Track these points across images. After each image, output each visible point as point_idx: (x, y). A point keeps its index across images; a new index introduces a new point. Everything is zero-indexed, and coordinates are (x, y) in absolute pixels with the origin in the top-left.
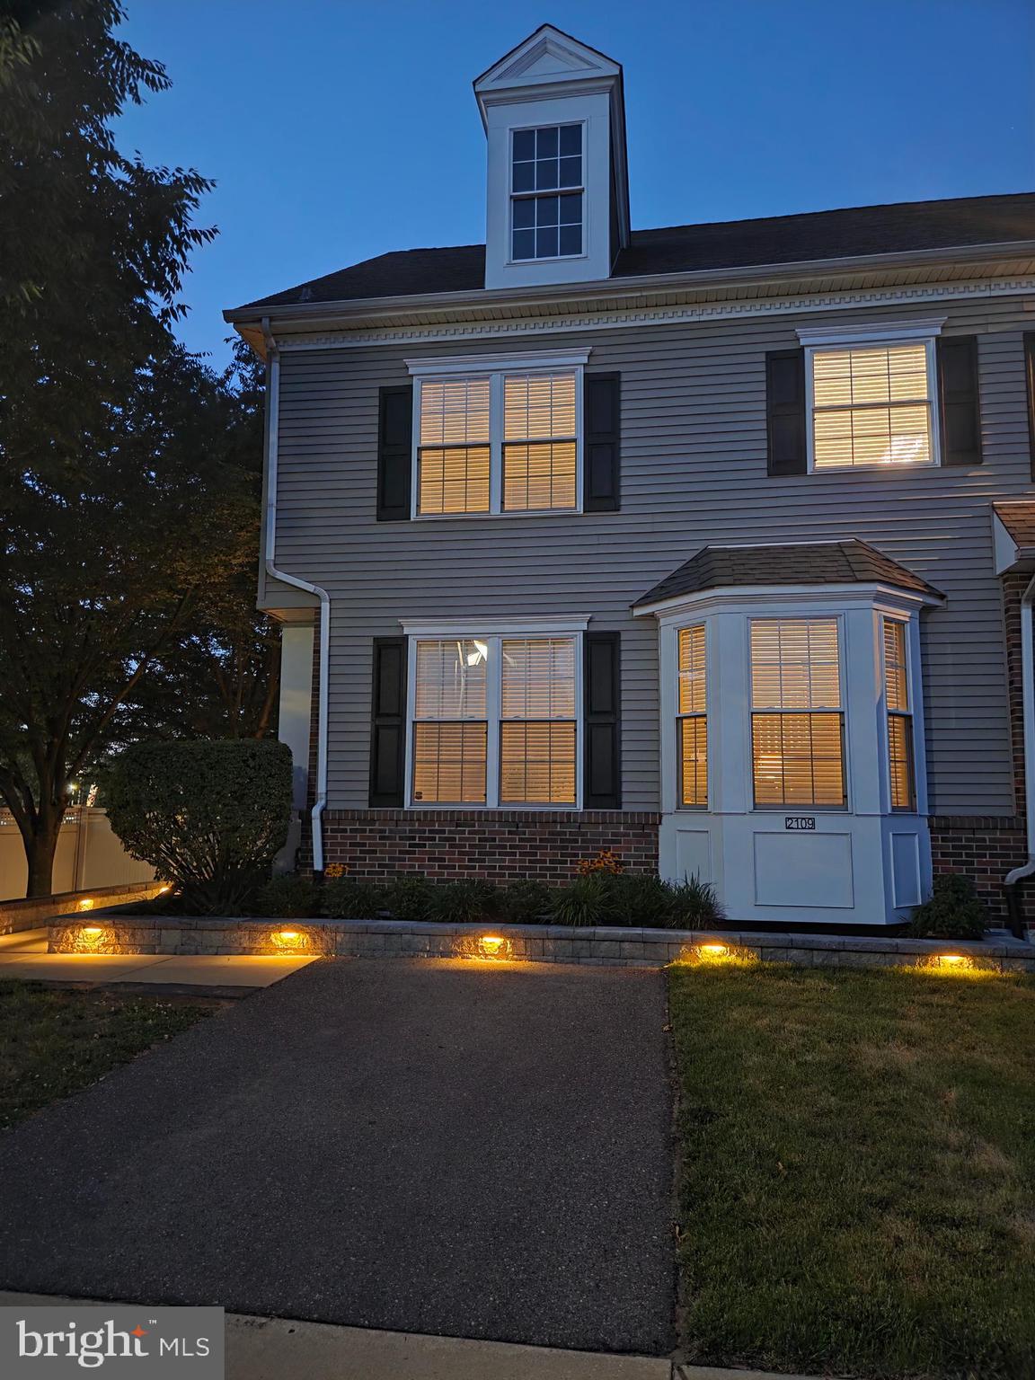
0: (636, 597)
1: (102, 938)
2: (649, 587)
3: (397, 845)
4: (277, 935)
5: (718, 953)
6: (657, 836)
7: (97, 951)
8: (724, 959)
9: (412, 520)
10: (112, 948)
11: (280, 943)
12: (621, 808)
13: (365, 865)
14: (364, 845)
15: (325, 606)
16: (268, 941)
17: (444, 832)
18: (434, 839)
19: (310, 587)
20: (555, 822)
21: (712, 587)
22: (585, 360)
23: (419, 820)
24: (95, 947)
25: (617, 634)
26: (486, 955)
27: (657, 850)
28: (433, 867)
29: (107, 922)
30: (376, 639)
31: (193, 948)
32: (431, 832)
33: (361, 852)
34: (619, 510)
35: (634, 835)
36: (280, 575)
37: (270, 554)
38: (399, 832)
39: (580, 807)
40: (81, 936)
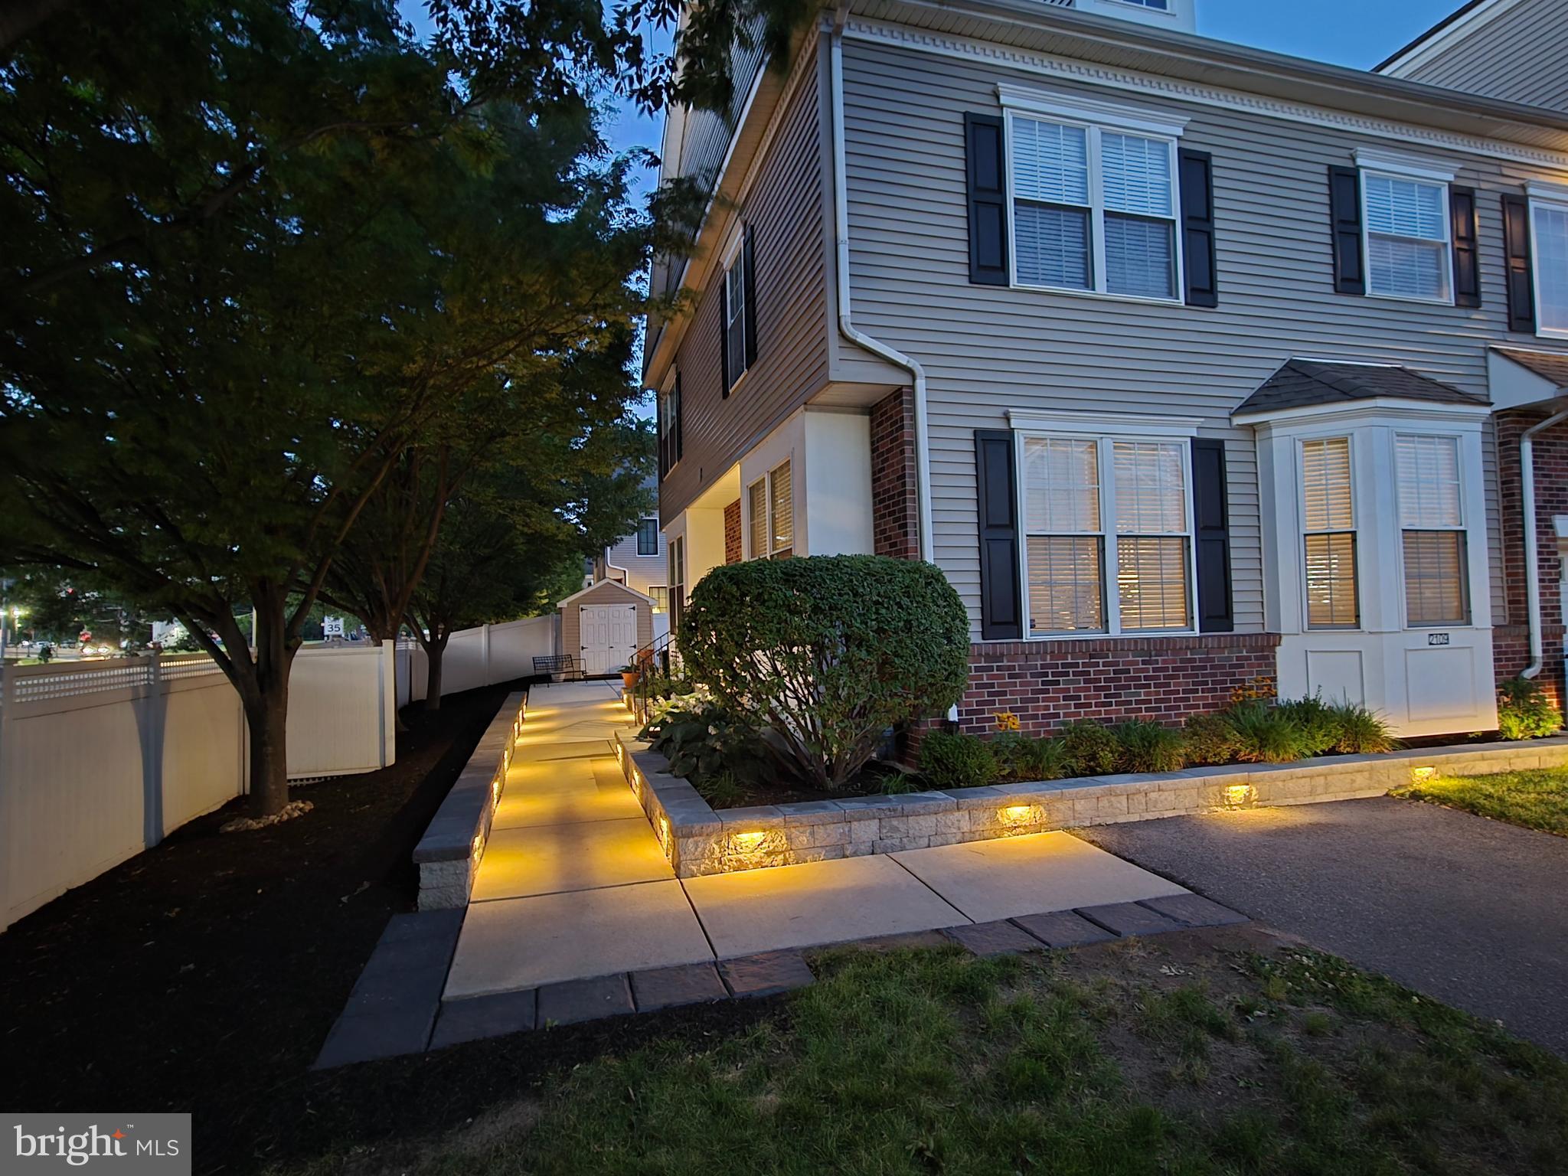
0: (1236, 404)
1: (765, 845)
2: (1246, 395)
3: (1029, 684)
4: (1003, 811)
5: (1427, 774)
6: (1274, 658)
7: (760, 865)
8: (1433, 782)
9: (1011, 287)
10: (781, 857)
11: (1007, 821)
12: (1232, 630)
13: (995, 710)
14: (992, 686)
15: (921, 384)
16: (994, 820)
17: (1077, 665)
18: (1067, 674)
19: (902, 359)
20: (1187, 648)
22: (1180, 132)
23: (1052, 652)
24: (755, 860)
25: (1221, 442)
26: (1230, 805)
27: (1275, 672)
28: (1068, 706)
29: (775, 821)
30: (976, 432)
32: (1064, 665)
33: (990, 694)
34: (1214, 307)
35: (1256, 658)
36: (862, 338)
37: (845, 309)
38: (1030, 667)
39: (1197, 632)
40: (731, 846)
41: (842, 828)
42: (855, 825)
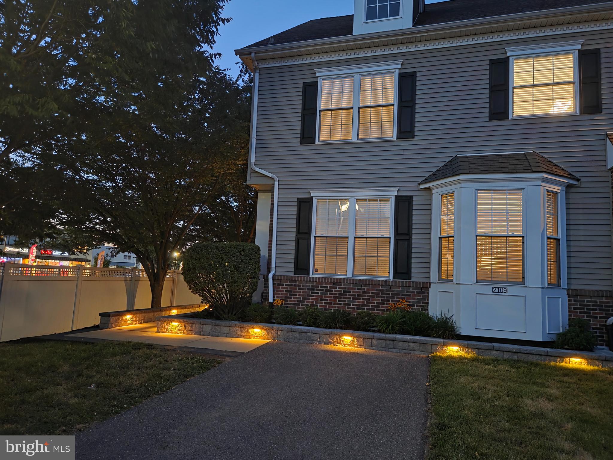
0: (421, 180)
1: (179, 327)
2: (427, 175)
3: (306, 292)
4: (252, 330)
5: (456, 350)
6: (428, 293)
7: (177, 333)
8: (459, 354)
9: (316, 143)
10: (183, 332)
11: (253, 334)
12: (411, 280)
13: (291, 301)
14: (292, 291)
15: (276, 183)
16: (249, 333)
17: (327, 287)
18: (322, 290)
19: (270, 175)
20: (379, 285)
21: (458, 175)
22: (399, 66)
23: (316, 281)
24: (176, 331)
25: (411, 197)
26: (345, 345)
27: (428, 300)
28: (322, 303)
29: (181, 320)
30: (298, 198)
31: (217, 334)
32: (321, 287)
33: (290, 295)
34: (414, 138)
35: (417, 292)
36: (257, 169)
37: (253, 160)
38: (307, 286)
39: (391, 278)
40: (170, 326)
41: (201, 326)
42: (204, 326)
